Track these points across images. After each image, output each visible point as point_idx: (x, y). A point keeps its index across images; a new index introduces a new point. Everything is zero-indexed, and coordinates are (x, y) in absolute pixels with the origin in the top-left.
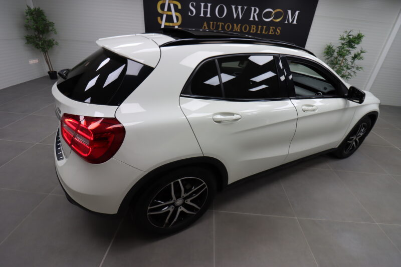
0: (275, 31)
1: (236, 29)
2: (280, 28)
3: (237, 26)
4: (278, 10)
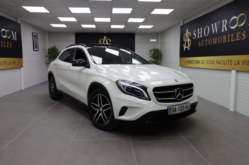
0: (241, 36)
1: (215, 42)
2: (245, 32)
3: (215, 39)
4: (241, 15)
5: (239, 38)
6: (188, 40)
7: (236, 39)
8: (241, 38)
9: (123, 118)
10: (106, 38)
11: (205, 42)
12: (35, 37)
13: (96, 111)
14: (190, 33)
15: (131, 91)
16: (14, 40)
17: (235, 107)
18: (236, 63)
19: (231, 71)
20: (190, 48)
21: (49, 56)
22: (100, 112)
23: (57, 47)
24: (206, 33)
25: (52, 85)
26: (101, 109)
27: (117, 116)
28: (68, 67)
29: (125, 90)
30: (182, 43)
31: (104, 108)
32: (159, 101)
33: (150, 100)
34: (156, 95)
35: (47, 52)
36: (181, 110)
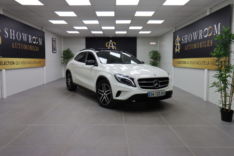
0: (210, 43)
1: (195, 47)
2: (212, 40)
3: (195, 44)
4: (210, 27)
5: (209, 45)
6: (179, 44)
7: (207, 45)
8: (210, 45)
9: (118, 98)
10: (112, 41)
11: (189, 47)
12: (53, 41)
13: (102, 95)
14: (179, 39)
15: (124, 81)
16: (40, 45)
17: (208, 98)
18: (207, 64)
19: (204, 69)
20: (179, 51)
21: (64, 57)
22: (104, 96)
23: (70, 50)
24: (190, 40)
25: (69, 80)
26: (105, 94)
27: (114, 97)
28: (82, 66)
29: (120, 80)
30: (174, 46)
31: (106, 93)
32: (142, 88)
33: (136, 86)
34: (140, 84)
35: (62, 53)
36: (158, 95)
